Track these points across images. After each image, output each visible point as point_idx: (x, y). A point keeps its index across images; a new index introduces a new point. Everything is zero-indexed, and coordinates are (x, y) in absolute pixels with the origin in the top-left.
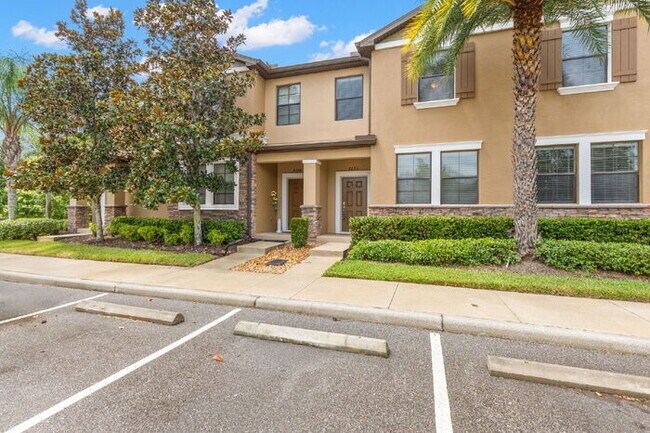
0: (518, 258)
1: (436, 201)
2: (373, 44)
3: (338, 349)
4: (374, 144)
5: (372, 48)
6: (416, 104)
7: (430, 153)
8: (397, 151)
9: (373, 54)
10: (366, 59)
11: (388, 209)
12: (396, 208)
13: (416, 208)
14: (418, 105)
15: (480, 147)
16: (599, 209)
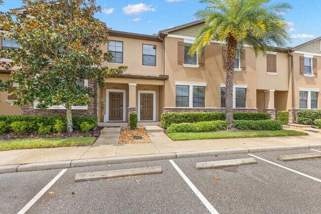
0: (230, 127)
1: (191, 106)
2: (167, 33)
3: (241, 165)
4: (166, 80)
5: (166, 35)
6: (184, 64)
7: (189, 86)
8: (176, 84)
9: (166, 38)
10: (162, 39)
11: (173, 109)
12: (176, 109)
13: (185, 109)
14: (185, 65)
15: (206, 85)
16: (238, 109)
